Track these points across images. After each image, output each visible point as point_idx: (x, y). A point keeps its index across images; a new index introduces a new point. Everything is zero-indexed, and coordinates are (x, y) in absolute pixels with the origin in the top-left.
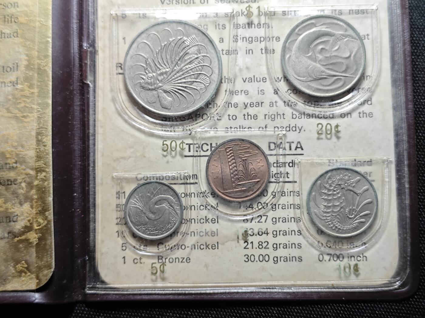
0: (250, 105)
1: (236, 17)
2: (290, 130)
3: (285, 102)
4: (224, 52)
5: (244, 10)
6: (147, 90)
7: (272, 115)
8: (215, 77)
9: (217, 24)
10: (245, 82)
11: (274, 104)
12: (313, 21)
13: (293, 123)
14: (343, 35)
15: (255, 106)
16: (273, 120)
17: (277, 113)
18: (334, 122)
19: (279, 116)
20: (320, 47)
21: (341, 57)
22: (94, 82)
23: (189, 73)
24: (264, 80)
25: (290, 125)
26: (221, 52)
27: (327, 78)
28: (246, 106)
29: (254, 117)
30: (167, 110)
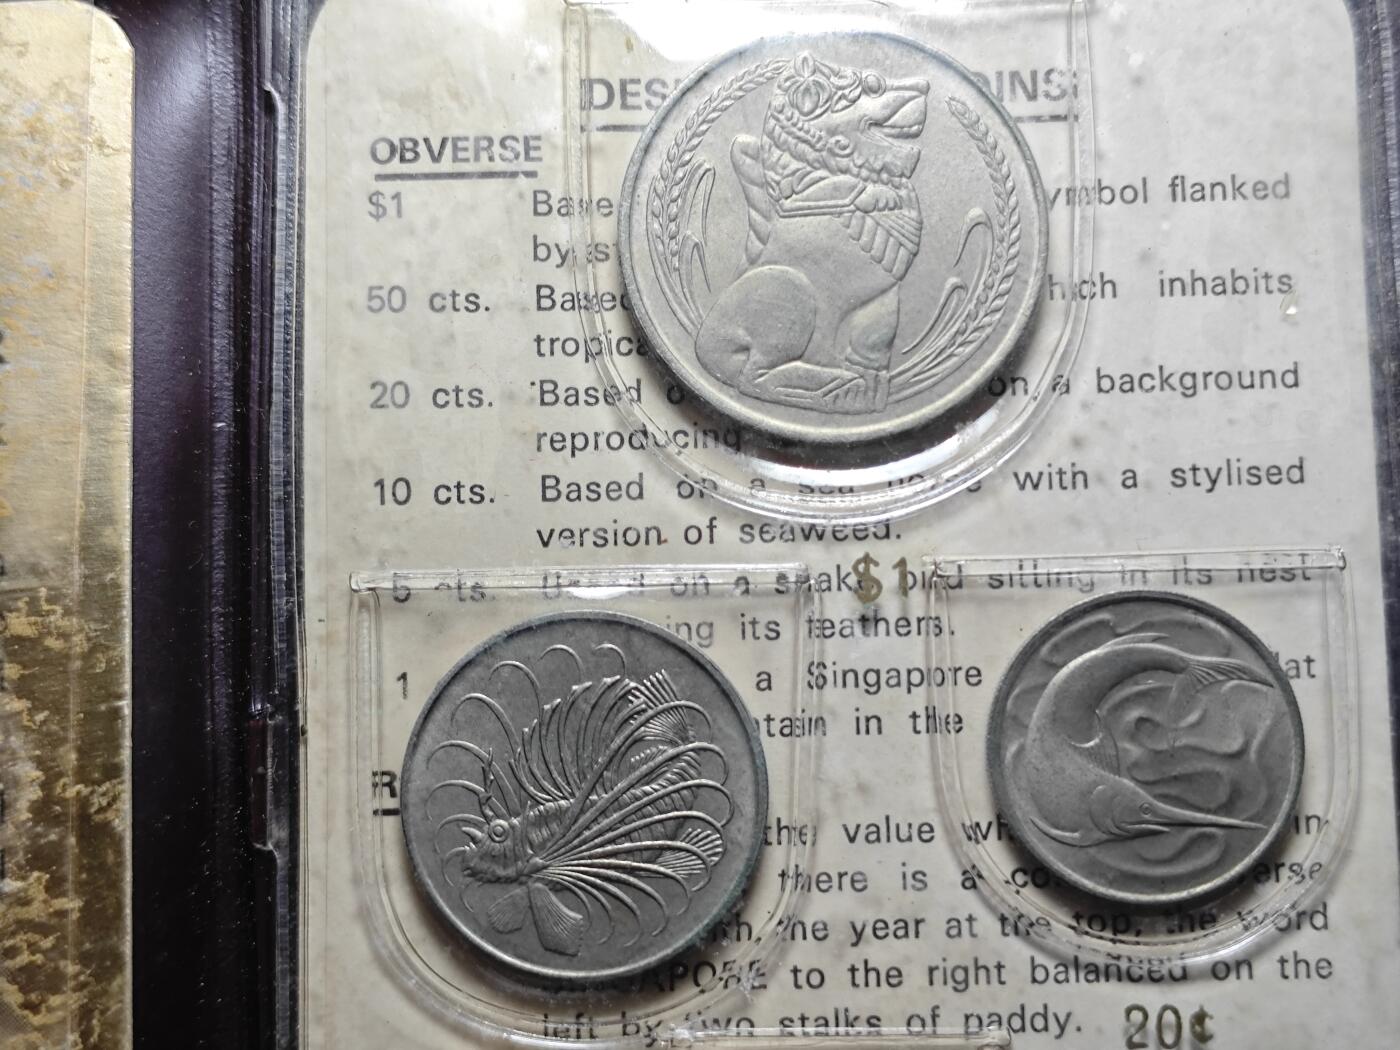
0: (875, 929)
1: (816, 596)
2: (1023, 1029)
3: (1003, 920)
4: (776, 727)
5: (846, 568)
6: (490, 881)
7: (958, 967)
8: (743, 831)
9: (748, 619)
10: (852, 840)
11: (965, 925)
12: (1103, 616)
13: (1035, 999)
14: (1217, 668)
15: (891, 936)
16: (961, 987)
17: (976, 960)
18: (1188, 999)
19: (982, 973)
20: (1134, 713)
21: (1212, 754)
22: (293, 843)
23: (645, 817)
24: (925, 833)
25: (1023, 1008)
26: (763, 725)
27: (1162, 832)
28: (859, 935)
29: (888, 976)
30: (563, 960)
